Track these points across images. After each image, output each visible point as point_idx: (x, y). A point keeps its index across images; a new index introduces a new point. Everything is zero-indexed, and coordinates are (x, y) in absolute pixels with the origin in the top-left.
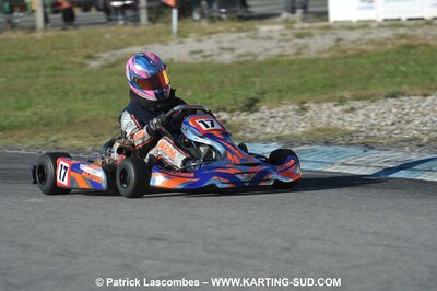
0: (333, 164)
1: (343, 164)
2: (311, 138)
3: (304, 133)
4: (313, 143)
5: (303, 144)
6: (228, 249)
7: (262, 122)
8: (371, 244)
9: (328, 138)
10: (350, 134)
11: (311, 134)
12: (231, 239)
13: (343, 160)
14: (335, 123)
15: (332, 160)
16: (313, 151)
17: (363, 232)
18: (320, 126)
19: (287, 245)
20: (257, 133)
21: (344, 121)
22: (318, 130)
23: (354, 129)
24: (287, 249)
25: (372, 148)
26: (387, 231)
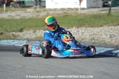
2: (35, 39)
3: (34, 38)
4: (36, 40)
5: (33, 41)
7: (23, 35)
9: (40, 39)
11: (36, 38)
12: (8, 65)
16: (35, 43)
17: (43, 64)
18: (38, 36)
19: (22, 67)
20: (22, 38)
22: (38, 37)
26: (49, 64)
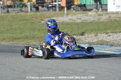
0: (102, 50)
1: (104, 50)
3: (95, 42)
4: (98, 44)
5: (95, 45)
6: (67, 72)
7: (85, 38)
8: (106, 71)
9: (102, 43)
10: (108, 42)
11: (97, 42)
12: (69, 69)
13: (105, 49)
14: (104, 39)
15: (101, 49)
16: (97, 46)
17: (105, 68)
19: (84, 71)
21: (107, 38)
22: (99, 41)
23: (109, 41)
24: (83, 72)
25: (112, 46)
